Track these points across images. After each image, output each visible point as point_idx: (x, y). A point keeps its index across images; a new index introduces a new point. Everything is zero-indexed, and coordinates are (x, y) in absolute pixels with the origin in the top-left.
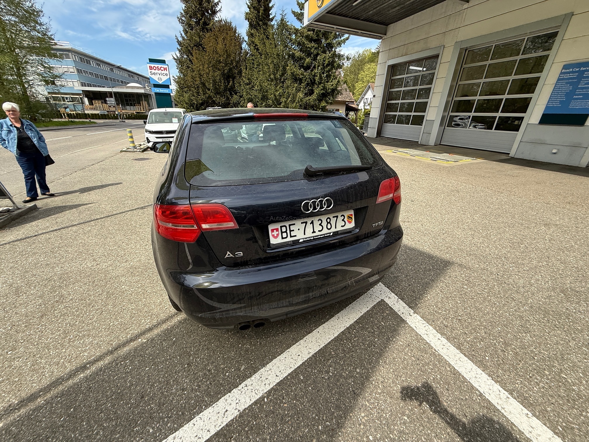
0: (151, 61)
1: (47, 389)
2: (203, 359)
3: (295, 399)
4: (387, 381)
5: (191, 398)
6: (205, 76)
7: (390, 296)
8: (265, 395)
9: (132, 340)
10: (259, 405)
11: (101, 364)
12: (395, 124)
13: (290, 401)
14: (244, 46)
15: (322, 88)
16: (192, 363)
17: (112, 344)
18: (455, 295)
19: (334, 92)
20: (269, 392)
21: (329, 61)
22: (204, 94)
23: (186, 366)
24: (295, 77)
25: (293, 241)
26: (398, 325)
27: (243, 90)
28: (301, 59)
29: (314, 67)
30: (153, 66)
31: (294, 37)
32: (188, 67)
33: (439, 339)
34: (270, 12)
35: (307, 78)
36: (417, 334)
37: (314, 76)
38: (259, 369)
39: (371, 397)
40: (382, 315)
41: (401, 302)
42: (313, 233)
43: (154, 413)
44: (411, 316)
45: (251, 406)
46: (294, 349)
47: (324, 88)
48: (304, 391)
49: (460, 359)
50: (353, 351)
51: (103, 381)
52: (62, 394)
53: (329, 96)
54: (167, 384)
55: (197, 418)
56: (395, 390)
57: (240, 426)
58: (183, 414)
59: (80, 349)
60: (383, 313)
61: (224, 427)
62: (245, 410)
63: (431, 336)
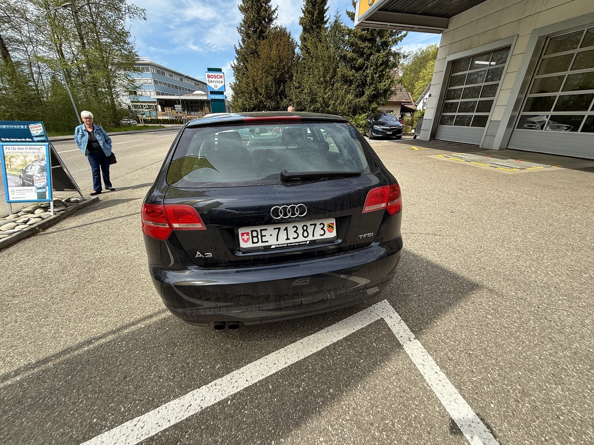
0: (210, 70)
1: (57, 356)
2: (186, 351)
3: (257, 407)
4: (359, 408)
5: (164, 387)
6: (258, 81)
7: (392, 316)
8: (230, 398)
9: (133, 324)
10: (221, 406)
11: (103, 341)
12: (453, 126)
13: (252, 409)
14: (297, 50)
15: (373, 89)
16: (175, 354)
17: (116, 325)
18: (472, 325)
19: (387, 92)
20: (235, 395)
21: (382, 61)
22: (256, 99)
23: (169, 355)
24: (346, 79)
25: (264, 246)
26: (392, 350)
27: (292, 93)
28: (353, 59)
29: (367, 68)
30: (210, 74)
31: (347, 38)
32: (244, 74)
33: (436, 372)
34: (325, 15)
35: (358, 79)
36: (411, 363)
37: (366, 76)
38: (233, 371)
39: (337, 423)
40: (376, 336)
41: (403, 323)
42: (286, 239)
43: (130, 394)
44: (411, 341)
45: (213, 405)
46: (272, 357)
47: (376, 89)
48: (269, 401)
49: (456, 401)
50: (332, 369)
51: (100, 357)
52: (67, 362)
53: (381, 96)
54: (149, 369)
55: (163, 406)
56: (365, 420)
57: (197, 423)
58: (153, 400)
59: (92, 325)
60: (378, 333)
61: (183, 420)
62: (207, 408)
63: (428, 368)
